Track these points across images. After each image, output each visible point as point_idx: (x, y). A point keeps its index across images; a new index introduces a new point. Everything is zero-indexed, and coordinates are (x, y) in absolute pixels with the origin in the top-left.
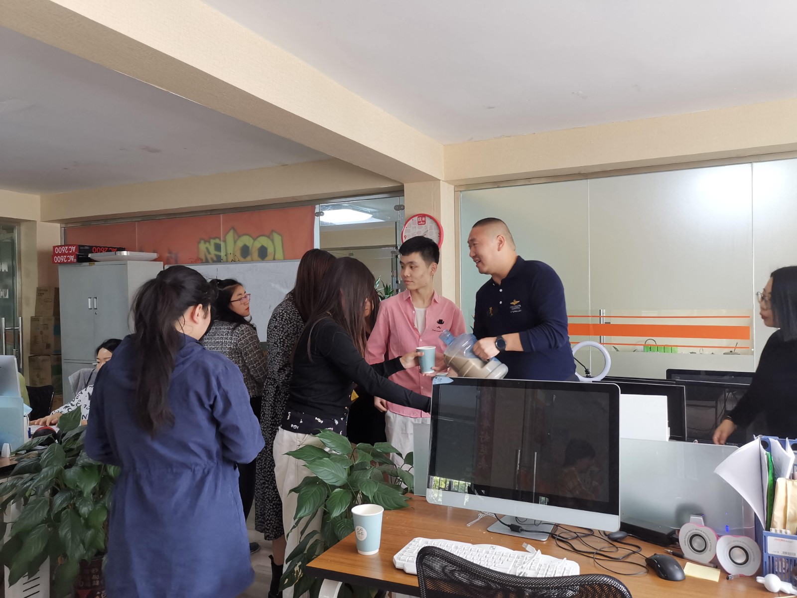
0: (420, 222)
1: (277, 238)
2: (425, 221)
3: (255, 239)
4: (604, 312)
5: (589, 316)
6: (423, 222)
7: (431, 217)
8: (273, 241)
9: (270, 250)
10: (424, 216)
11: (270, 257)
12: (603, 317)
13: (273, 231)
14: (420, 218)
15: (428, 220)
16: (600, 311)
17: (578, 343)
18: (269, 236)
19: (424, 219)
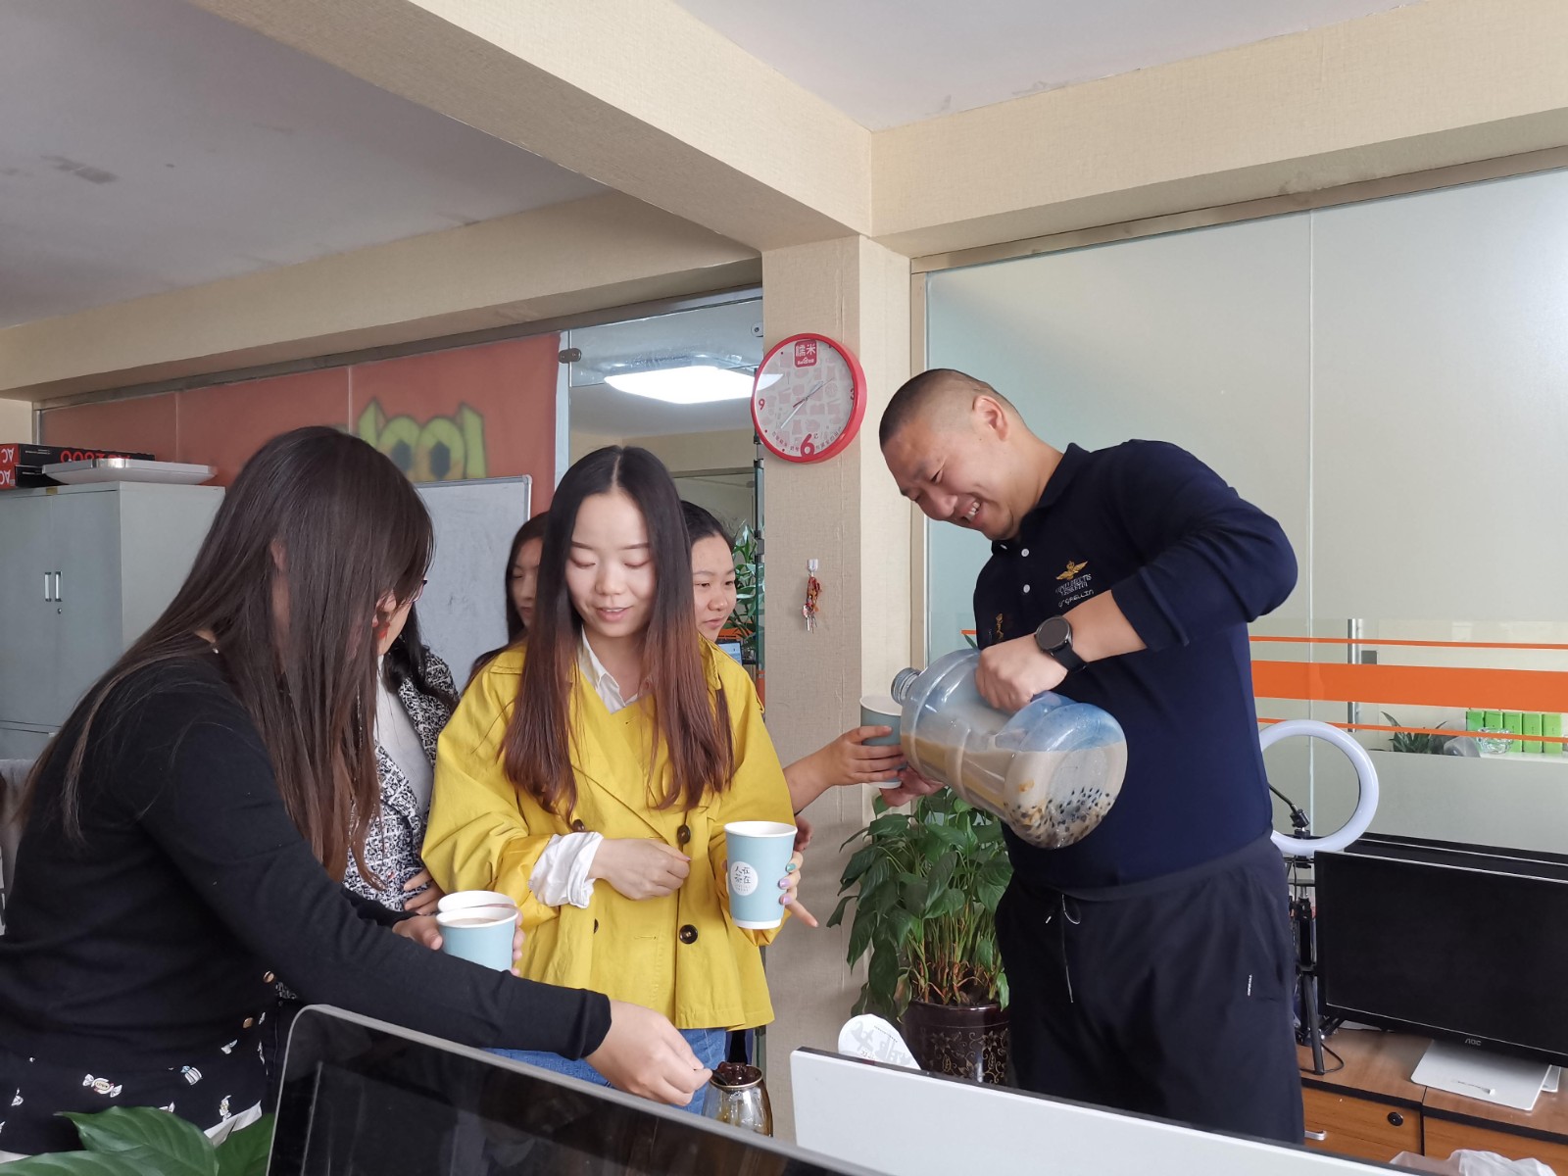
0: (801, 358)
1: (472, 422)
2: (814, 356)
3: (423, 426)
4: (1360, 625)
5: (1308, 640)
6: (809, 357)
7: (831, 344)
8: (461, 429)
9: (456, 454)
10: (811, 339)
11: (456, 472)
12: (1358, 641)
13: (462, 405)
14: (803, 347)
15: (823, 352)
16: (1350, 622)
17: (1276, 722)
18: (454, 419)
19: (811, 349)
